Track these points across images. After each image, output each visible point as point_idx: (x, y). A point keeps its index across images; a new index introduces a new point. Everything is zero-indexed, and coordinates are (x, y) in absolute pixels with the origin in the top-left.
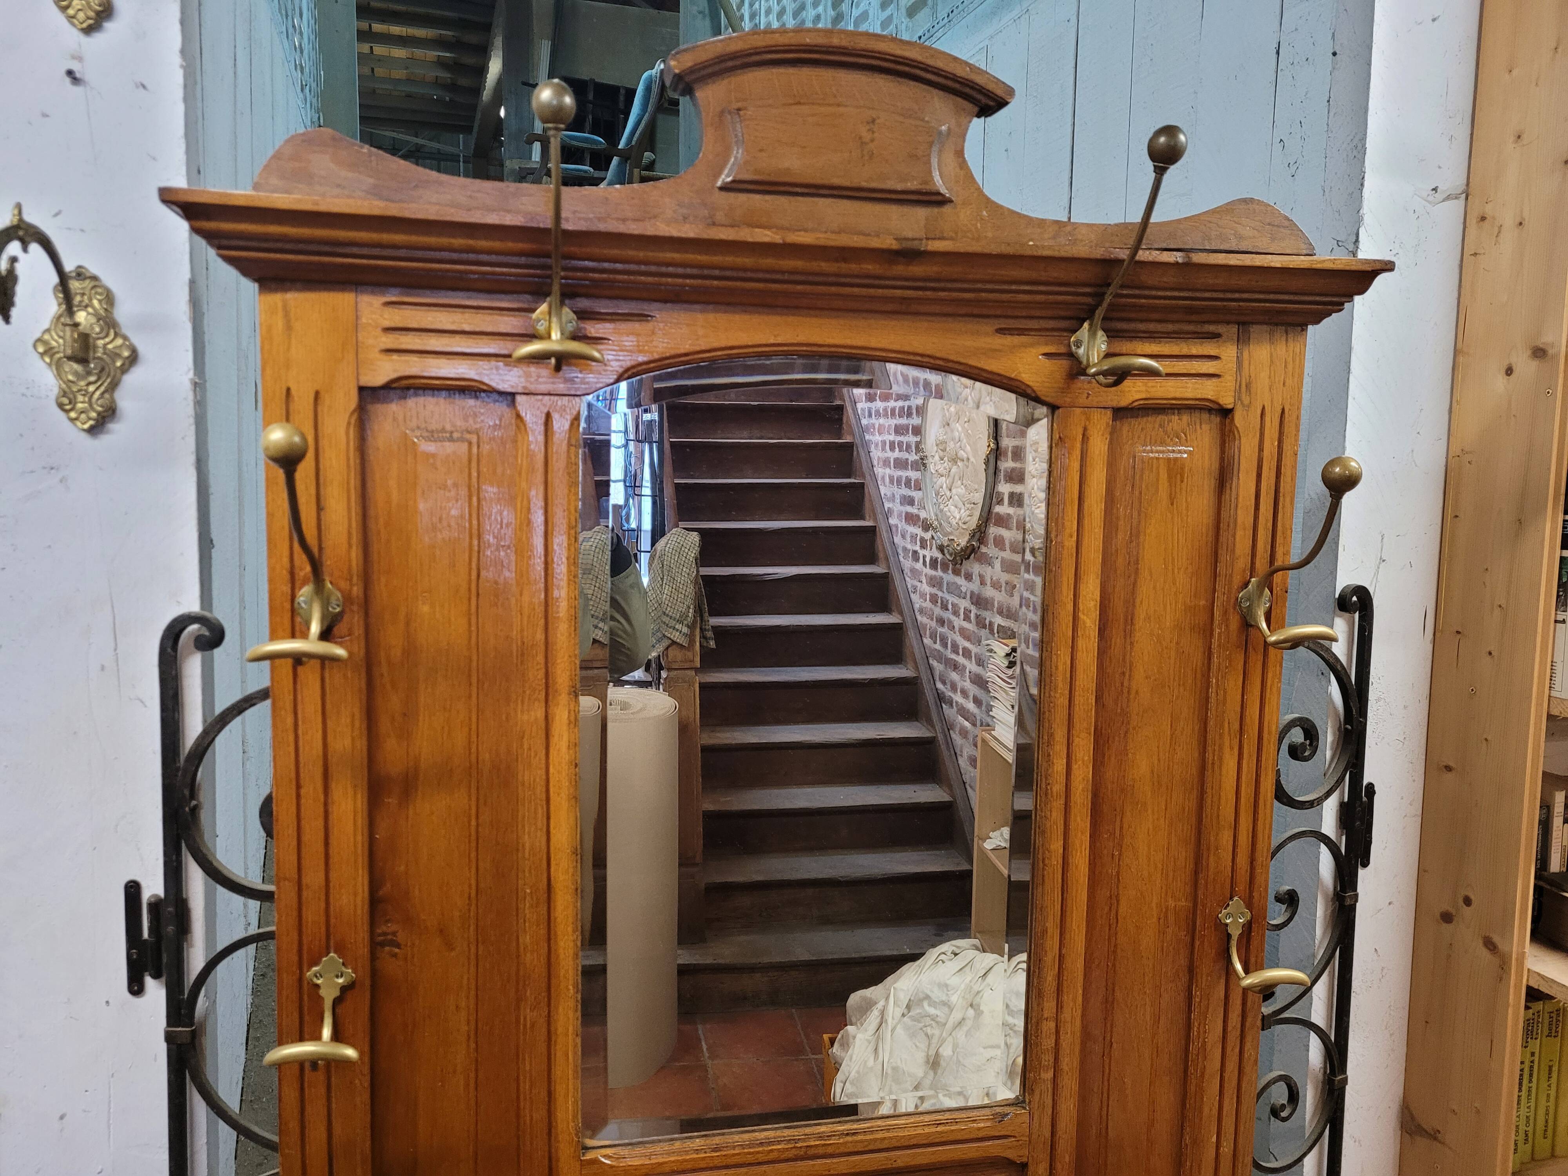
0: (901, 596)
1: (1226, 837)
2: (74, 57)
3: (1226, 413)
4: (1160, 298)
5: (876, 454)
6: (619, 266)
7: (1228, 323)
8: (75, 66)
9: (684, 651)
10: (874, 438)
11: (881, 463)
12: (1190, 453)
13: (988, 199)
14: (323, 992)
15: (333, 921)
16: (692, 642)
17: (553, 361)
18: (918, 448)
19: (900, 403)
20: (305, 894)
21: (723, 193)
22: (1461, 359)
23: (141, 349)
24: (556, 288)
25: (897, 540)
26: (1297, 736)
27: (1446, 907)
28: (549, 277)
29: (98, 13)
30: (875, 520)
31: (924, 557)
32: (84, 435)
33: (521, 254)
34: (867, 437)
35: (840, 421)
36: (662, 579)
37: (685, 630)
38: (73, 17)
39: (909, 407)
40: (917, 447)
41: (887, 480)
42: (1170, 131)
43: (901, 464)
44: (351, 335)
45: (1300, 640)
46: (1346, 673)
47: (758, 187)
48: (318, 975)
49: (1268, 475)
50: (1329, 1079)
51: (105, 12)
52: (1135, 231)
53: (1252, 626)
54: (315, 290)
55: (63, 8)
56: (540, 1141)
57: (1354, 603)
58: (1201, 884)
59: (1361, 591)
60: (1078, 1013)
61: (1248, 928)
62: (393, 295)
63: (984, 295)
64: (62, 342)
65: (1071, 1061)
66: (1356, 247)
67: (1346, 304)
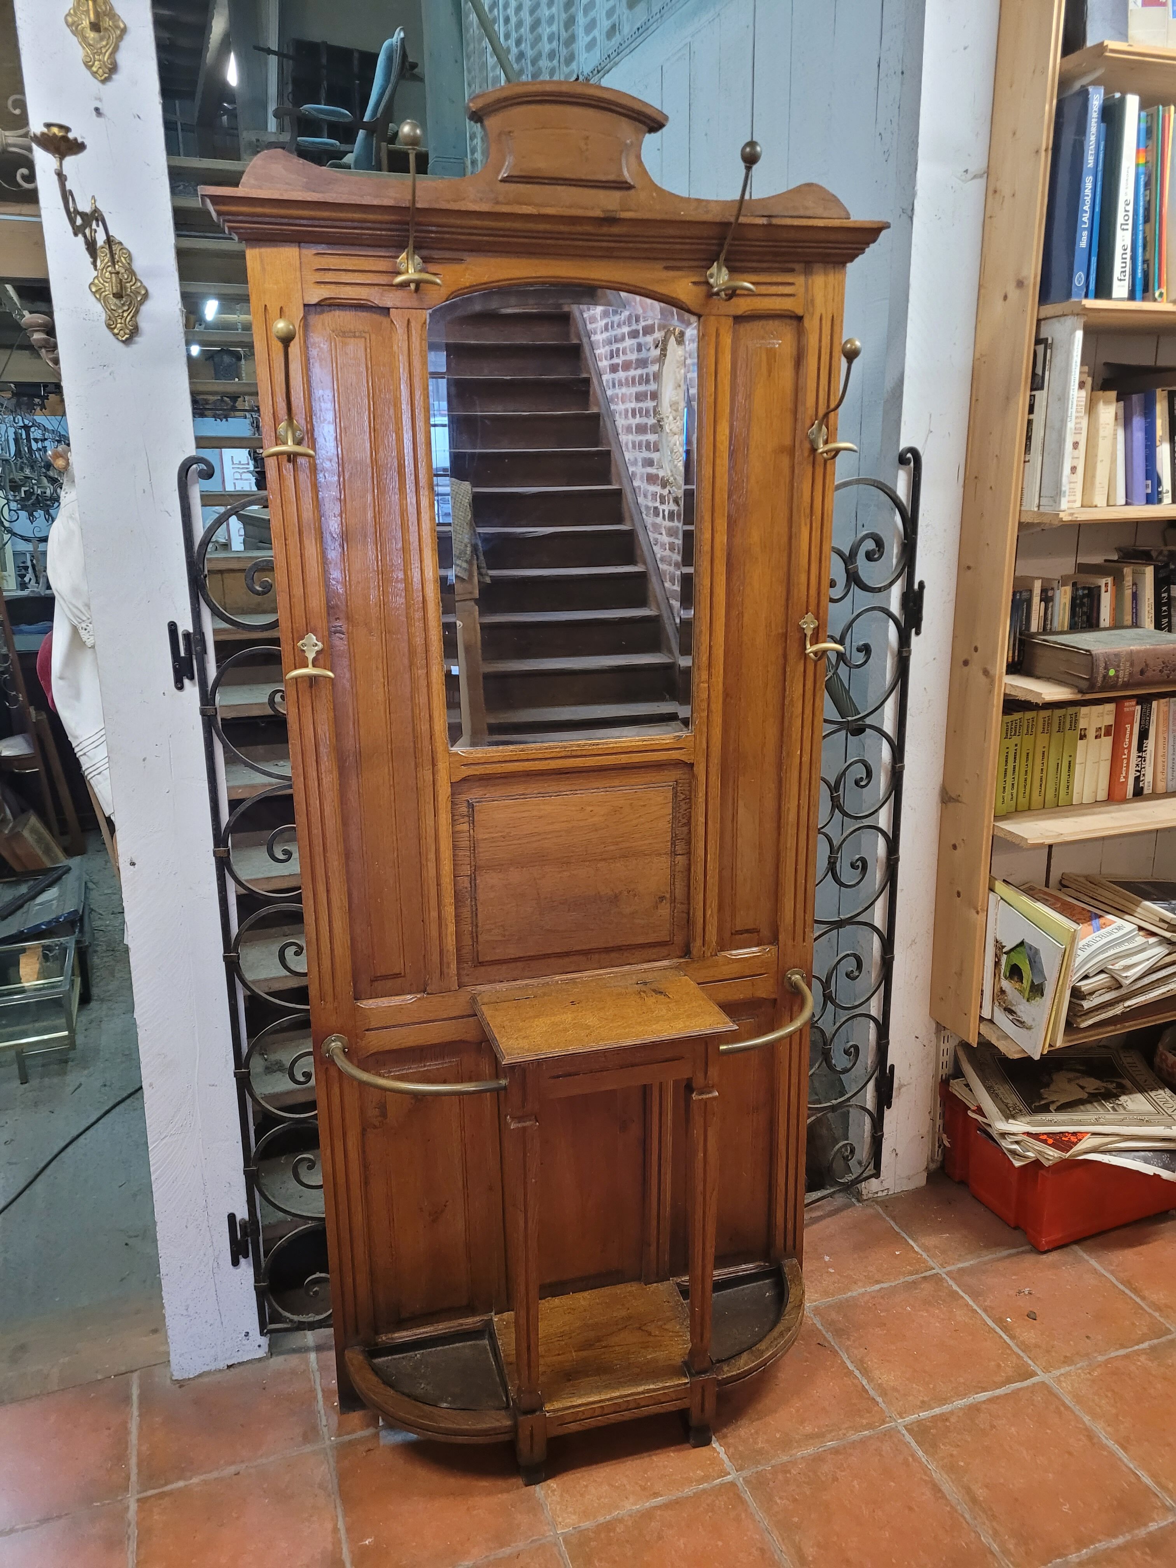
0: (645, 548)
1: (803, 578)
2: (96, 99)
3: (800, 319)
4: (756, 246)
5: (621, 422)
6: (446, 229)
7: (799, 262)
8: (99, 106)
9: (466, 585)
10: (618, 407)
11: (625, 430)
12: (780, 344)
13: (656, 185)
14: (307, 654)
15: (308, 615)
16: (471, 576)
17: (413, 285)
18: (656, 412)
19: (639, 372)
20: (293, 600)
21: (502, 183)
22: (982, 291)
23: (150, 290)
24: (411, 242)
25: (641, 500)
26: (870, 545)
27: (965, 657)
28: (407, 236)
29: (110, 70)
30: (621, 483)
31: (664, 511)
32: (121, 344)
33: (392, 222)
34: (612, 407)
35: (587, 393)
37: (465, 565)
38: (96, 73)
39: (647, 375)
40: (655, 410)
41: (630, 445)
42: (752, 144)
43: (641, 429)
44: (298, 273)
45: (837, 451)
46: (903, 505)
47: (522, 180)
48: (304, 645)
49: (825, 358)
50: (893, 767)
51: (113, 69)
52: (737, 205)
53: (816, 450)
54: (276, 246)
55: (89, 67)
56: (426, 742)
57: (909, 459)
58: (790, 605)
59: (914, 451)
60: (721, 679)
61: (816, 631)
62: (321, 248)
63: (655, 246)
64: (107, 285)
65: (717, 706)
66: (913, 214)
67: (867, 250)
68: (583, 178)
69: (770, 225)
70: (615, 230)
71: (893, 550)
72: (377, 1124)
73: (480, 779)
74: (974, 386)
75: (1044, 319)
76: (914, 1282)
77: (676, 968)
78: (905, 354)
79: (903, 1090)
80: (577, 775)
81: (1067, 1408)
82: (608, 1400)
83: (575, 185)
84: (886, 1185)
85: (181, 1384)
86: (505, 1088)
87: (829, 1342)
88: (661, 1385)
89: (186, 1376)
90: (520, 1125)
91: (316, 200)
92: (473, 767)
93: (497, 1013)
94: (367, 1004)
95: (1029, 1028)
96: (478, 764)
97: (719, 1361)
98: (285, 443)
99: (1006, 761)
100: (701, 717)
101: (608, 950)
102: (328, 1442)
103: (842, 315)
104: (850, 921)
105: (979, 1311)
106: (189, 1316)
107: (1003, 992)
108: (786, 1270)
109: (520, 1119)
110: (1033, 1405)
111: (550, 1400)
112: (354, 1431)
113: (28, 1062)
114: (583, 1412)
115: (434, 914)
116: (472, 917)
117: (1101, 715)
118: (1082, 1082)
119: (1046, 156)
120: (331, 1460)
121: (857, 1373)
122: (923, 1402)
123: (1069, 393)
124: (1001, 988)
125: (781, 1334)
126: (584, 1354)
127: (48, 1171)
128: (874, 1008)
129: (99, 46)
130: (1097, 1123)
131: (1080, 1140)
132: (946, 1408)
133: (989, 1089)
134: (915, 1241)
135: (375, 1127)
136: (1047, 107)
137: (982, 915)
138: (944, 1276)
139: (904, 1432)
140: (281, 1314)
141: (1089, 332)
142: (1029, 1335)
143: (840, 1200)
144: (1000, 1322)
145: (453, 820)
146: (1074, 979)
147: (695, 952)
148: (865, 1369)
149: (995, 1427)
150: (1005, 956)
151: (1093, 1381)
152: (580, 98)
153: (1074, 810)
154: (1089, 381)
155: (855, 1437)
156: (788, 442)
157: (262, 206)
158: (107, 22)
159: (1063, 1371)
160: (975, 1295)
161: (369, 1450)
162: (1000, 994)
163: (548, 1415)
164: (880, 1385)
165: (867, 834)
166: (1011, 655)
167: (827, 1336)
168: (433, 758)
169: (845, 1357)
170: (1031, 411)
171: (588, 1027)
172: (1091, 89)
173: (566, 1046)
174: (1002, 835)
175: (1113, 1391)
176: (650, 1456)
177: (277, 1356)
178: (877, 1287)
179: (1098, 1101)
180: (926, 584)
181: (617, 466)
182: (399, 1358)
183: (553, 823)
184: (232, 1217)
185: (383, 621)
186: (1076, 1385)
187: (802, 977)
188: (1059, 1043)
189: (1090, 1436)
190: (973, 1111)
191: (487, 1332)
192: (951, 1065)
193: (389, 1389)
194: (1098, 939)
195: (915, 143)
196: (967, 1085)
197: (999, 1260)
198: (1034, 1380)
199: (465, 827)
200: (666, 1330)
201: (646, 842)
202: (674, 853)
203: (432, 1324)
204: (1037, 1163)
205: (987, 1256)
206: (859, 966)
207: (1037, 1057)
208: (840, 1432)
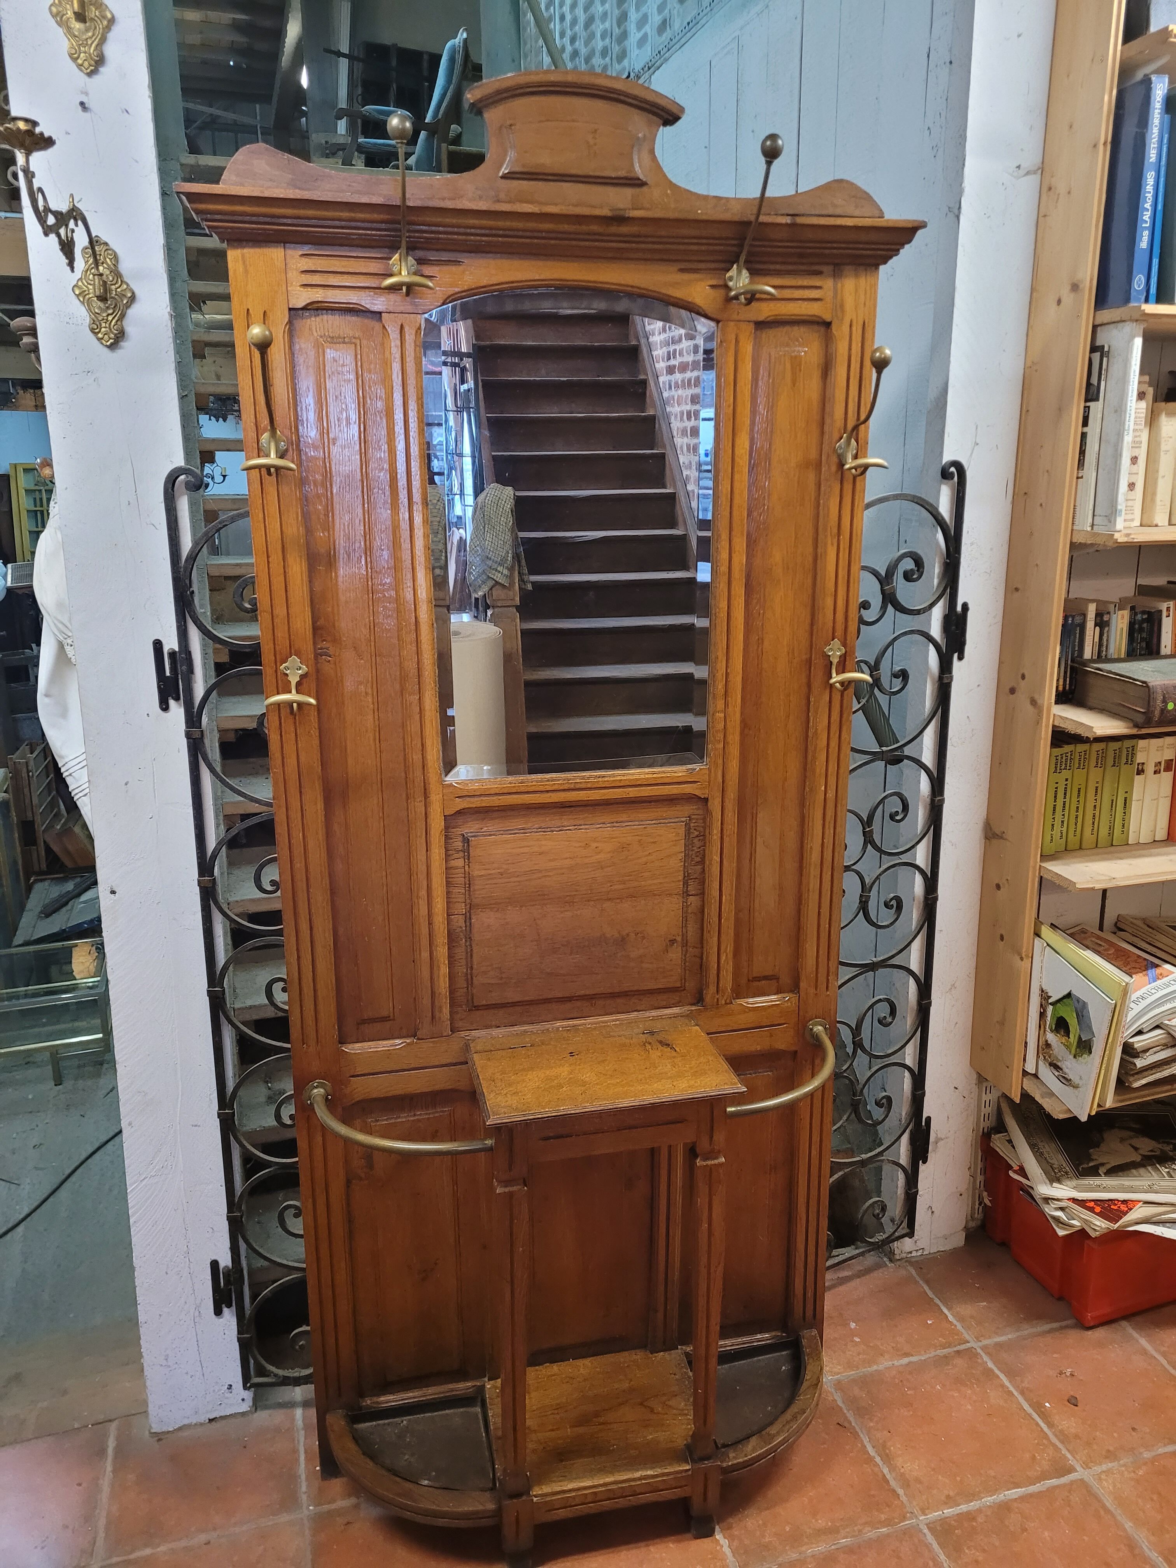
2: (82, 93)
3: (828, 325)
4: (779, 247)
6: (441, 229)
7: (828, 264)
8: (85, 100)
9: (505, 591)
11: (680, 433)
12: (805, 352)
13: (671, 182)
14: (290, 678)
15: (292, 637)
16: (512, 584)
17: (404, 288)
20: (276, 621)
21: (503, 181)
22: (1035, 294)
23: (137, 292)
24: (404, 244)
25: (694, 504)
26: (908, 564)
27: (1012, 685)
28: (400, 237)
29: (96, 62)
30: (675, 487)
32: (106, 350)
33: (382, 222)
34: (668, 410)
36: (484, 527)
37: (506, 572)
38: (82, 65)
41: (685, 448)
42: (773, 137)
44: (283, 275)
45: (866, 467)
46: (945, 522)
47: (525, 176)
48: (287, 668)
49: (855, 366)
50: (932, 801)
51: (100, 61)
52: (757, 203)
53: (844, 465)
54: (260, 247)
55: (75, 60)
56: (418, 773)
57: (952, 473)
58: (815, 631)
59: (958, 465)
60: (738, 709)
61: (843, 659)
62: (306, 249)
63: (668, 246)
64: (91, 287)
65: (734, 738)
66: (960, 212)
67: (901, 251)
68: (591, 173)
69: (794, 225)
70: (624, 229)
71: (935, 570)
72: (363, 1175)
73: (477, 812)
74: (1025, 396)
75: (1101, 325)
76: (945, 1357)
77: (687, 1016)
78: (949, 362)
79: (940, 1144)
80: (581, 808)
81: (1107, 1511)
82: (601, 1485)
83: (583, 182)
84: (920, 1245)
85: (159, 1437)
86: (491, 1149)
87: (850, 1423)
88: (659, 1471)
89: (165, 1429)
90: (507, 1190)
91: (299, 197)
92: (468, 799)
93: (489, 1063)
94: (353, 1048)
95: (1076, 1087)
96: (474, 796)
97: (725, 1446)
98: (268, 455)
99: (1055, 797)
100: (716, 749)
101: (613, 996)
102: (306, 1512)
103: (874, 321)
104: (883, 964)
105: (1016, 1393)
106: (169, 1366)
107: (1048, 1045)
108: (804, 1342)
109: (506, 1183)
110: (1069, 1506)
111: (540, 1483)
112: (333, 1501)
113: (63, 1064)
114: (574, 1497)
115: (425, 955)
116: (467, 958)
117: (1160, 749)
118: (1137, 1142)
119: (1105, 151)
120: (307, 1532)
121: (878, 1459)
122: (948, 1497)
123: (1126, 405)
124: (1047, 1041)
125: (795, 1418)
126: (581, 1430)
127: (73, 1178)
128: (910, 1057)
129: (84, 37)
130: (1150, 1190)
131: (1131, 1209)
132: (974, 1505)
133: (1033, 1146)
134: (949, 1309)
135: (361, 1179)
136: (1106, 98)
137: (1026, 963)
138: (979, 1351)
139: (926, 1531)
140: (265, 1368)
141: (1149, 339)
142: (1069, 1423)
143: (871, 1259)
144: (1038, 1407)
145: (447, 856)
146: (1125, 1034)
147: (708, 999)
148: (887, 1455)
149: (1026, 1530)
150: (1051, 1007)
151: (1138, 1481)
152: (585, 88)
153: (1131, 851)
154: (1150, 391)
155: (871, 1534)
156: (813, 454)
157: (242, 204)
158: (93, 12)
159: (1104, 1467)
160: (1011, 1374)
161: (348, 1523)
162: (1045, 1048)
163: (535, 1499)
164: (902, 1475)
165: (903, 871)
166: (1061, 682)
167: (848, 1415)
168: (425, 789)
169: (866, 1440)
170: (1085, 423)
171: (584, 1084)
172: (1154, 78)
173: (558, 1106)
174: (1049, 878)
175: (1159, 1494)
176: (647, 1546)
177: (262, 1410)
178: (905, 1361)
179: (1153, 1165)
180: (970, 606)
181: (671, 469)
182: (384, 1424)
183: (554, 860)
184: (214, 1265)
185: (373, 644)
186: (1119, 1485)
187: (825, 1028)
188: (1109, 1103)
189: (1132, 1546)
190: (1015, 1172)
191: (479, 1400)
192: (993, 1118)
193: (368, 1460)
194: (1153, 991)
195: (963, 137)
196: (1010, 1141)
197: (1039, 1335)
198: (1072, 1476)
199: (460, 863)
200: (670, 1406)
201: (655, 881)
202: (686, 894)
203: (421, 1387)
204: (1082, 1233)
205: (1028, 1330)
206: (893, 1012)
207: (1084, 1118)
208: (856, 1528)
